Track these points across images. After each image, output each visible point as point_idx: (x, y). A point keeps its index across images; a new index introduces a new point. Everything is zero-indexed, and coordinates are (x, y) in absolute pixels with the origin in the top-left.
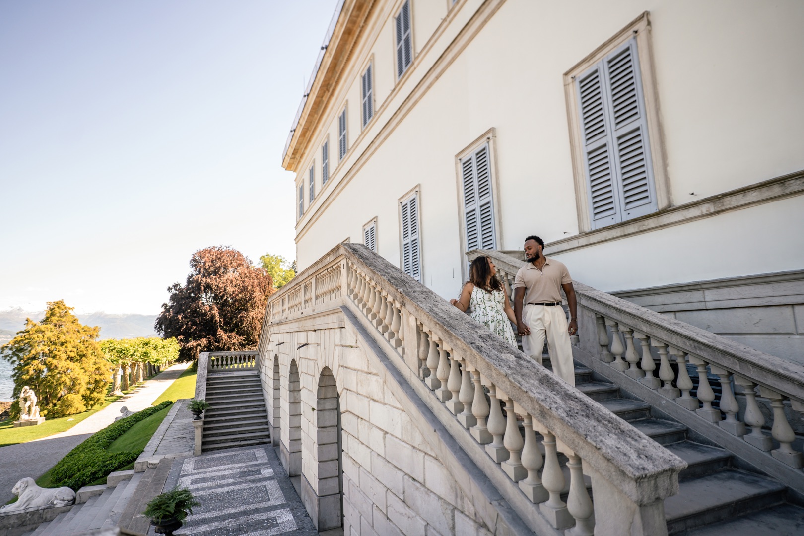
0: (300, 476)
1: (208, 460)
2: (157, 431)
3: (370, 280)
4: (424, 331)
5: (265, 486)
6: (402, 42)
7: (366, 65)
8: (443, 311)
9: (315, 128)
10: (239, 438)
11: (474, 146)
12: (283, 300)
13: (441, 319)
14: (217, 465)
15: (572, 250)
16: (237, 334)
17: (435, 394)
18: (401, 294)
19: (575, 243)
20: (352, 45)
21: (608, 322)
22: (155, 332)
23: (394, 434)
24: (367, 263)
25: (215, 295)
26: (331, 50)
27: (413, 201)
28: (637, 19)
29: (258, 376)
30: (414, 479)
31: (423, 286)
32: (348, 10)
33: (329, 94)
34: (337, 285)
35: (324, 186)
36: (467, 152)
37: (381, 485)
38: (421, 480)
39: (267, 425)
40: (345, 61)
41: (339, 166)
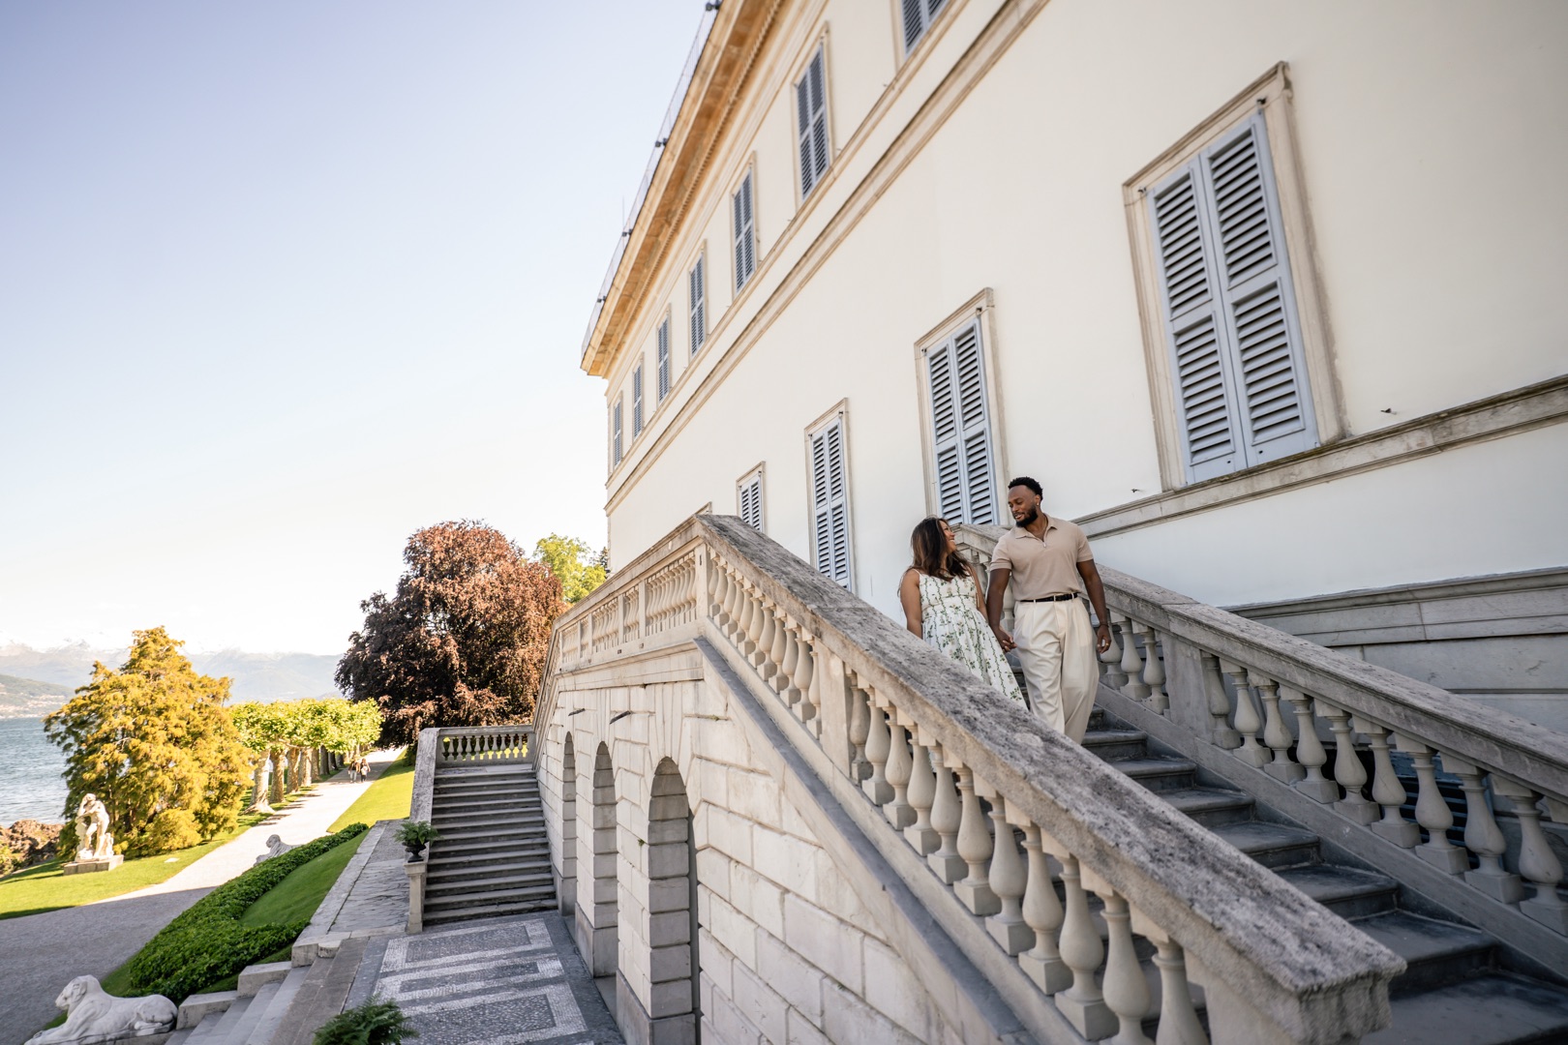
0: (614, 975)
1: (434, 942)
2: (337, 884)
3: (753, 586)
4: (860, 687)
5: (545, 996)
6: (810, 130)
7: (740, 175)
8: (898, 648)
9: (644, 295)
10: (495, 899)
11: (952, 325)
12: (582, 625)
13: (892, 664)
14: (452, 953)
15: (1150, 524)
16: (493, 691)
17: (882, 814)
18: (813, 614)
19: (1155, 511)
20: (714, 137)
21: (1227, 668)
22: (335, 689)
23: (803, 894)
24: (745, 553)
25: (452, 615)
26: (675, 147)
27: (833, 432)
28: (1263, 76)
29: (533, 775)
30: (842, 987)
31: (857, 598)
32: (706, 73)
33: (671, 230)
34: (688, 598)
35: (662, 405)
36: (937, 336)
37: (776, 998)
38: (857, 989)
39: (550, 872)
40: (700, 166)
41: (690, 365)
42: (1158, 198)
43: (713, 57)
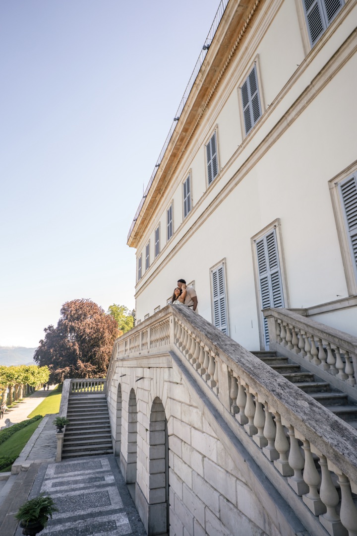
0: (135, 483)
1: (66, 466)
2: (30, 440)
3: (192, 333)
4: (234, 376)
5: (107, 491)
6: (211, 161)
7: (186, 176)
8: (249, 362)
9: (151, 218)
10: (89, 449)
11: (265, 231)
12: (126, 342)
13: (247, 369)
14: (72, 471)
16: (91, 364)
17: (243, 429)
18: (216, 346)
19: (346, 304)
20: (176, 163)
22: (32, 360)
23: (211, 459)
25: (77, 334)
26: (162, 167)
27: (220, 270)
29: (105, 399)
30: (228, 500)
32: (174, 141)
33: (160, 196)
34: (167, 335)
35: (157, 258)
36: (259, 235)
37: (200, 501)
38: (234, 502)
39: (111, 438)
40: (171, 174)
41: (167, 244)
42: (342, 186)
43: (176, 136)
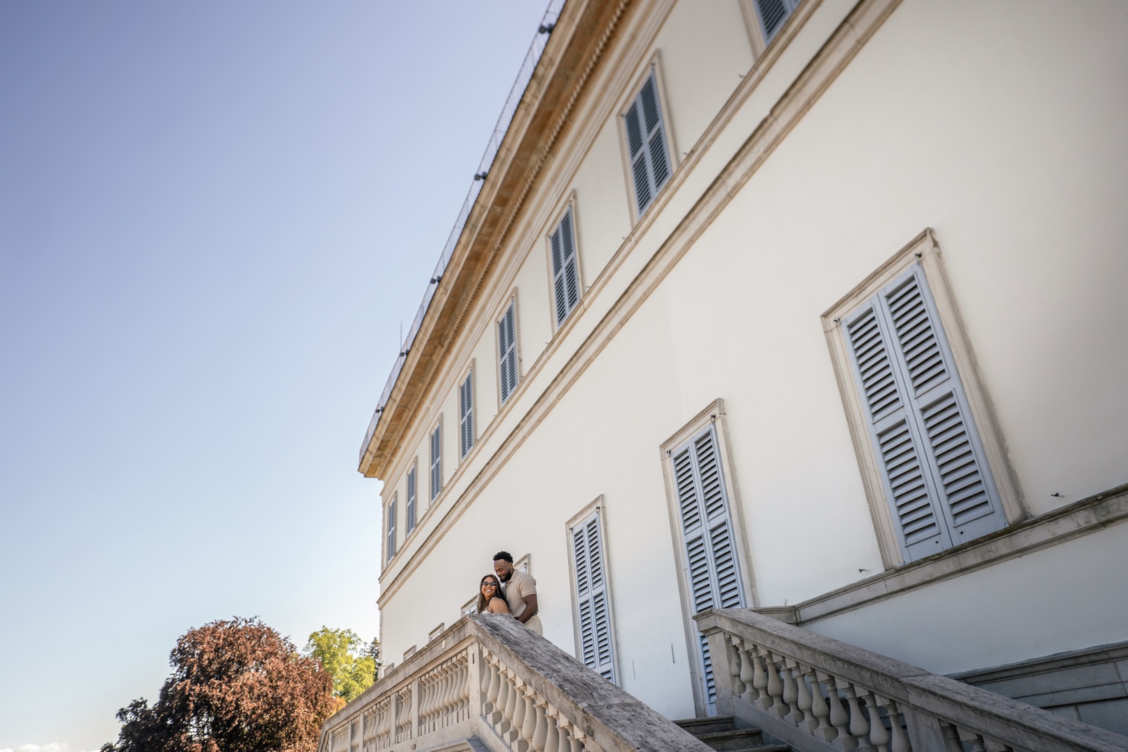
3: (525, 684)
6: (563, 271)
7: (504, 306)
8: (666, 744)
9: (419, 406)
11: (691, 430)
12: (353, 726)
15: (878, 600)
18: (585, 712)
20: (481, 276)
21: (965, 736)
24: (517, 652)
25: (216, 718)
26: (448, 283)
27: (592, 526)
28: (916, 238)
31: (624, 693)
32: (474, 226)
33: (443, 350)
34: (461, 696)
35: (434, 503)
36: (679, 439)
40: (470, 299)
41: (460, 467)
42: (850, 326)
43: (481, 215)
